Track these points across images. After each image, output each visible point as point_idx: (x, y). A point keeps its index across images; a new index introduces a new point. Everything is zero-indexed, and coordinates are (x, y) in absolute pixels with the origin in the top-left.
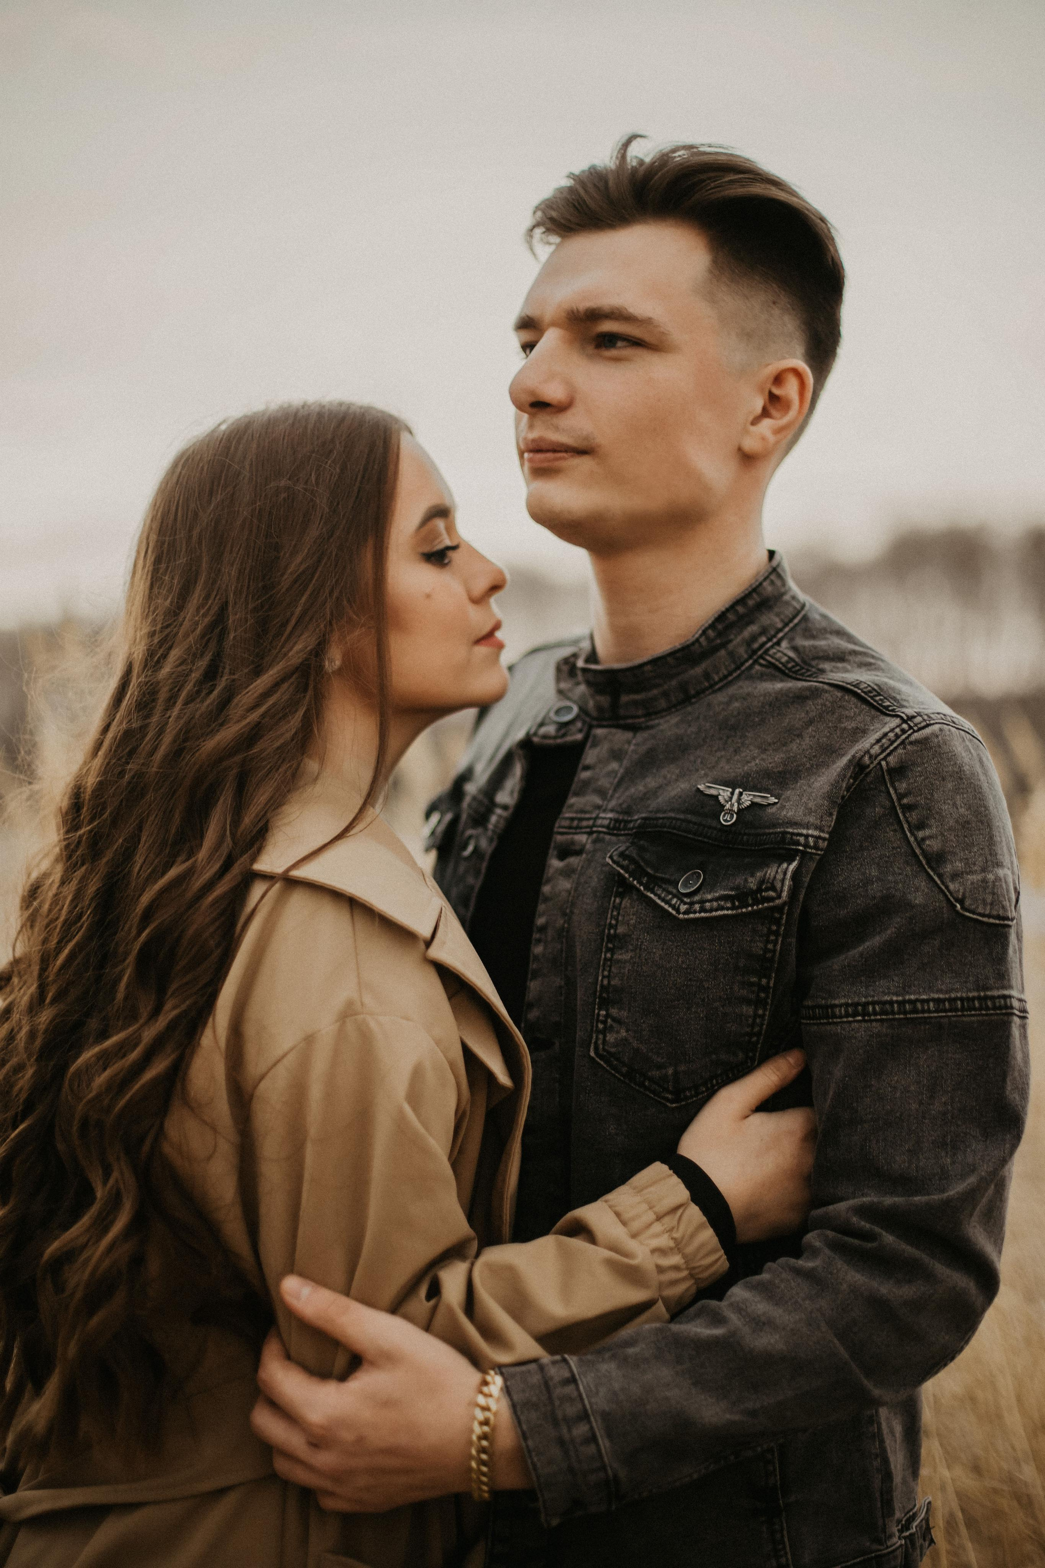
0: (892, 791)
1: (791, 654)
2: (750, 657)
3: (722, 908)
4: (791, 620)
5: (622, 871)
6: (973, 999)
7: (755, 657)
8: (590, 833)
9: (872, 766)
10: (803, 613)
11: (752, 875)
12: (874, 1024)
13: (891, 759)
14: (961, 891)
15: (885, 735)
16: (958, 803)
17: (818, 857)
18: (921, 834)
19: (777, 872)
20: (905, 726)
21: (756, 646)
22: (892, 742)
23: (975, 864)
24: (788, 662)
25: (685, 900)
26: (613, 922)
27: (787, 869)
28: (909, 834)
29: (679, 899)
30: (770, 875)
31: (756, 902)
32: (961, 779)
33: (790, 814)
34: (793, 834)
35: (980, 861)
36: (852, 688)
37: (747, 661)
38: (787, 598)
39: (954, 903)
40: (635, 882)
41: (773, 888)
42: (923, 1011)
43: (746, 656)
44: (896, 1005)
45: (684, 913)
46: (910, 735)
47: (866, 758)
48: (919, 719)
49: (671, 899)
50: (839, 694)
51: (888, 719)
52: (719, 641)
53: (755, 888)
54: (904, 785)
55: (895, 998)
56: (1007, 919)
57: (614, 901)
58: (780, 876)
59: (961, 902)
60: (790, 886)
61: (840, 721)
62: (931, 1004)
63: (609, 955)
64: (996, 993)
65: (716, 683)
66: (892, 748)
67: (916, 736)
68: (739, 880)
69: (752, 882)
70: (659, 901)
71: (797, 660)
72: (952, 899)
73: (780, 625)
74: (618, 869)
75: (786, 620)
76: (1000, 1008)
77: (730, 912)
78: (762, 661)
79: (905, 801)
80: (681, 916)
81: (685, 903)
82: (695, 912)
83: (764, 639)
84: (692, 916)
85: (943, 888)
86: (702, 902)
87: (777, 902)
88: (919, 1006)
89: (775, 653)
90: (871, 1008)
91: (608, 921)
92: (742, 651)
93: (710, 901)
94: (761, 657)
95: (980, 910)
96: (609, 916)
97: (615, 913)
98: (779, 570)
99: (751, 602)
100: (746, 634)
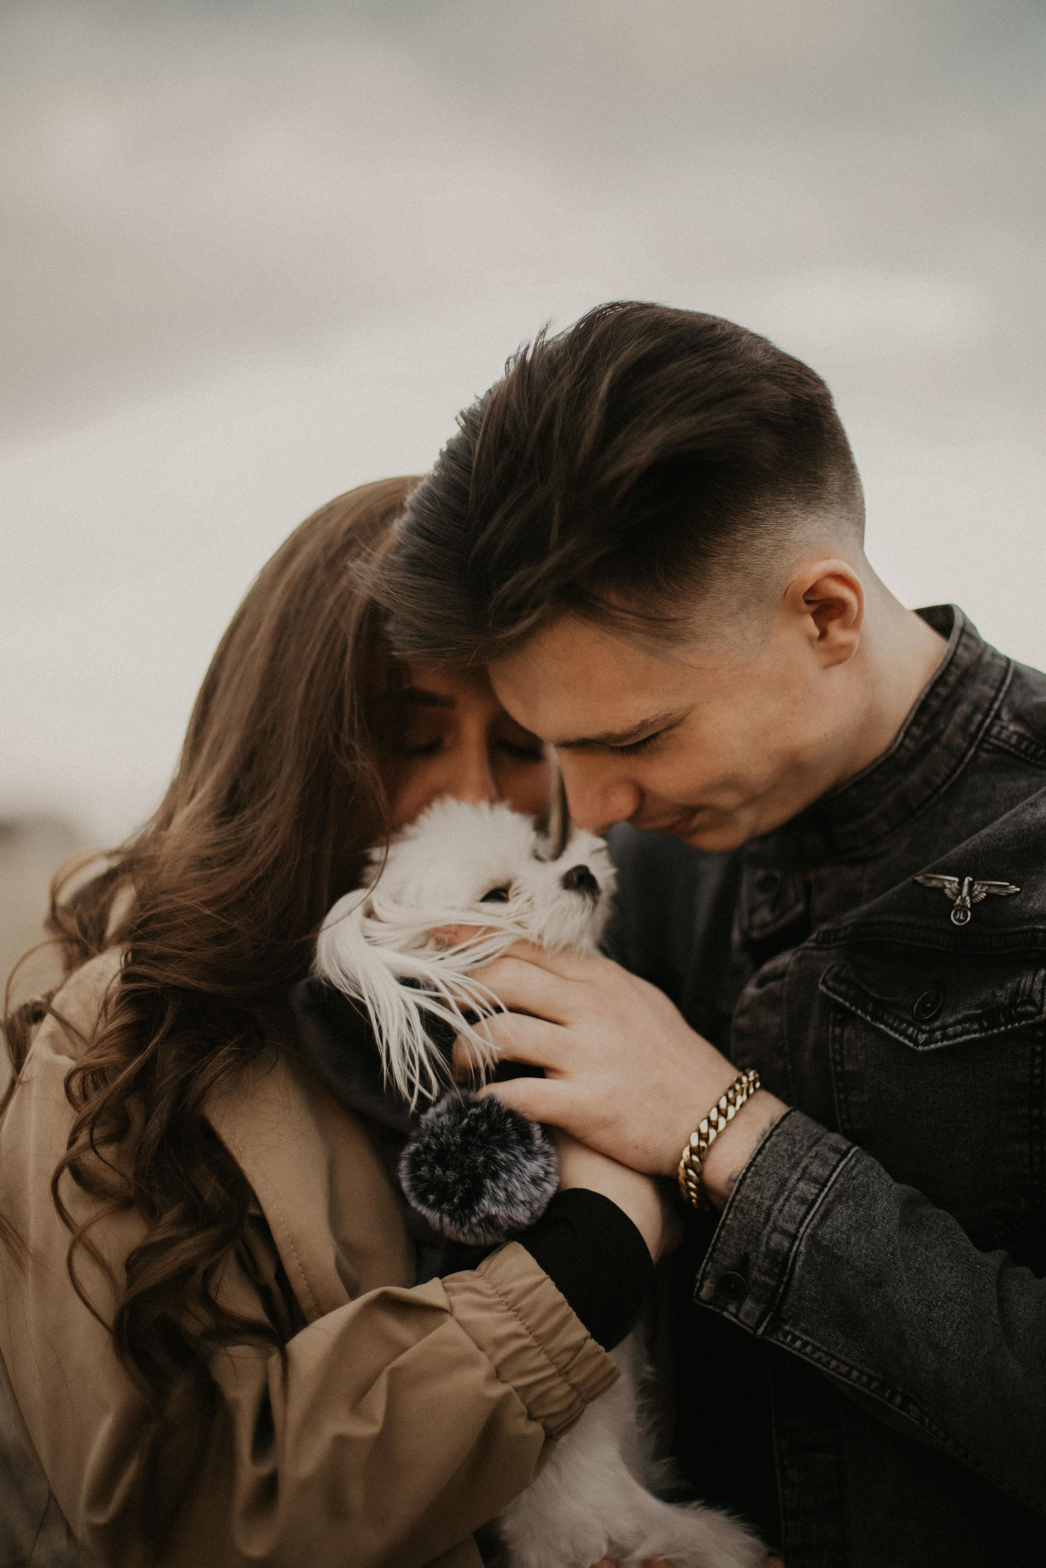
1: (1016, 727)
2: (970, 744)
3: (968, 1032)
4: (1002, 683)
5: (841, 1000)
7: (976, 743)
10: (1011, 668)
11: (1001, 987)
19: (1033, 981)
21: (973, 728)
24: (1017, 739)
25: (924, 1027)
26: (838, 1057)
29: (915, 1027)
30: (1025, 985)
31: (1010, 1020)
33: (1036, 906)
34: (1045, 931)
37: (968, 749)
38: (986, 658)
40: (859, 1012)
41: (1031, 1002)
43: (965, 745)
45: (924, 1044)
49: (906, 1029)
52: (927, 737)
53: (1007, 1002)
57: (833, 1031)
58: (1038, 986)
63: (842, 1097)
68: (985, 995)
69: (1002, 996)
70: (891, 1033)
71: (1028, 735)
73: (992, 693)
74: (836, 997)
75: (997, 685)
77: (977, 1035)
78: (986, 746)
80: (920, 1048)
81: (924, 1032)
82: (936, 1042)
83: (979, 717)
84: (933, 1046)
86: (944, 1028)
87: (1038, 1018)
89: (994, 730)
91: (831, 1055)
92: (960, 741)
93: (952, 1025)
94: (983, 740)
96: (830, 1049)
97: (837, 1047)
98: (968, 628)
99: (952, 679)
100: (957, 717)
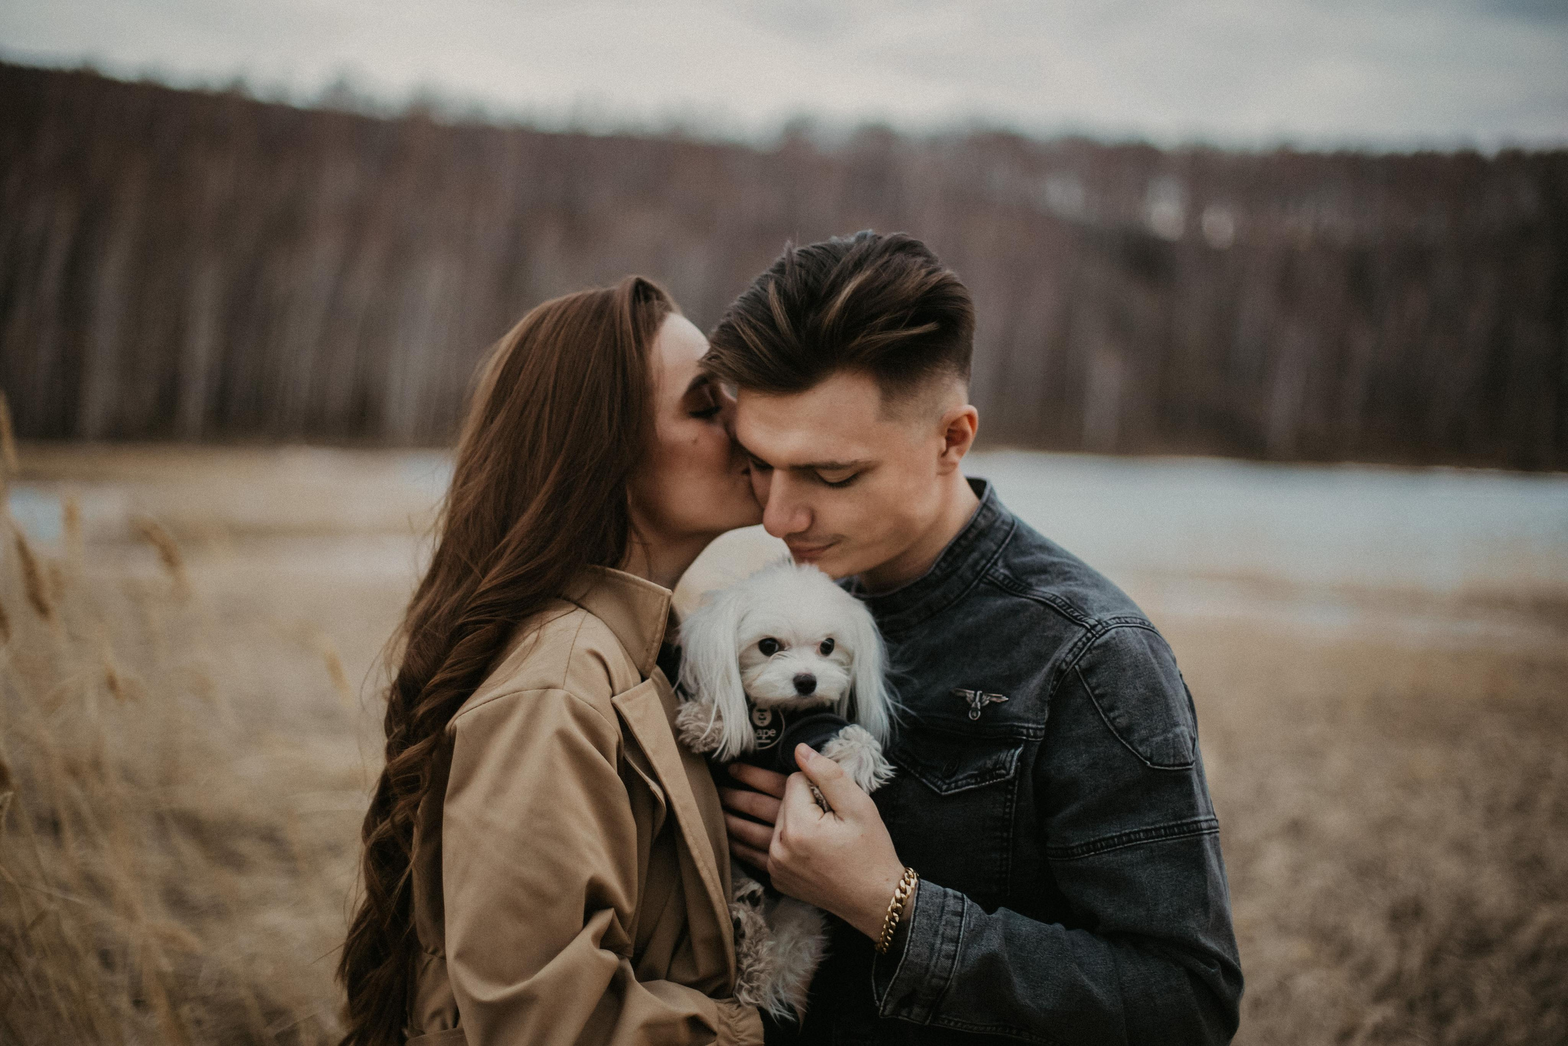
0: (1087, 687)
1: (1007, 572)
2: (975, 578)
3: (969, 784)
4: (1003, 542)
5: (902, 764)
6: (1173, 826)
7: (979, 578)
9: (1068, 670)
10: (1013, 532)
11: (989, 759)
12: (1103, 855)
13: (1081, 663)
14: (1149, 751)
15: (1075, 644)
16: (1138, 685)
17: (1038, 743)
18: (1112, 715)
19: (1007, 756)
20: (1089, 635)
21: (979, 568)
22: (1081, 650)
23: (1157, 729)
24: (1004, 579)
25: (946, 781)
27: (1013, 754)
28: (1103, 716)
29: (941, 781)
30: (1002, 758)
31: (992, 778)
32: (1137, 666)
33: (1015, 710)
34: (1019, 727)
35: (1161, 725)
36: (1050, 603)
37: (974, 580)
38: (998, 524)
39: (1145, 761)
40: (912, 771)
41: (1004, 768)
42: (1137, 840)
43: (971, 578)
44: (1116, 839)
45: (946, 791)
46: (1093, 642)
47: (1063, 665)
48: (1100, 627)
49: (937, 782)
50: (1042, 608)
51: (1076, 628)
52: (950, 569)
53: (991, 767)
54: (1095, 680)
55: (1114, 834)
56: (1188, 764)
58: (1008, 760)
59: (1150, 759)
60: (1017, 767)
61: (1044, 631)
62: (1142, 834)
64: (1189, 820)
66: (1081, 654)
67: (1099, 641)
68: (979, 763)
69: (989, 764)
70: (929, 785)
71: (1011, 576)
72: (1142, 759)
73: (995, 548)
74: (900, 762)
75: (1000, 543)
76: (1194, 831)
77: (974, 787)
78: (985, 580)
79: (1097, 692)
80: (943, 794)
81: (946, 784)
82: (952, 790)
83: (984, 562)
84: (949, 792)
85: (1134, 752)
86: (956, 782)
87: (1007, 777)
88: (1132, 836)
89: (994, 573)
90: (1099, 845)
92: (969, 575)
93: (961, 780)
94: (984, 577)
95: (1166, 762)
98: (989, 504)
100: (970, 560)
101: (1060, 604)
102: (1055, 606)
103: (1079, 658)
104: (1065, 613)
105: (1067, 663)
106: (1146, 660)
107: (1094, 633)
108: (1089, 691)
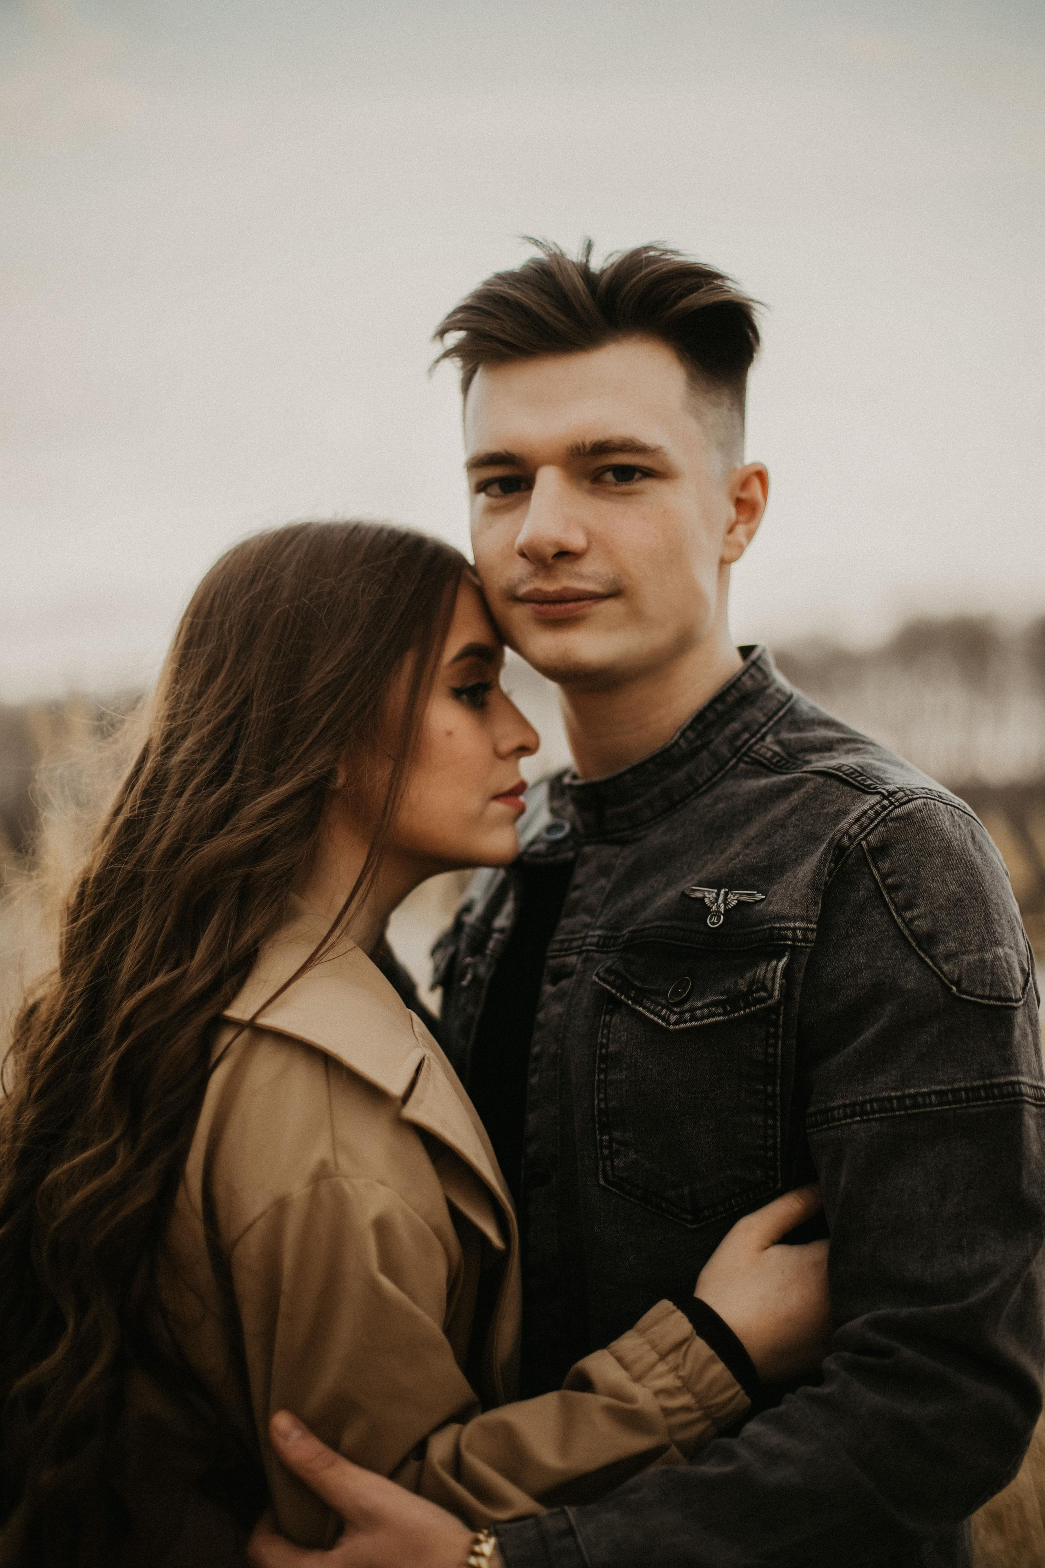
0: (875, 872)
1: (777, 748)
2: (734, 756)
3: (714, 1015)
4: (776, 713)
5: (608, 988)
6: (979, 1087)
7: (739, 756)
8: (579, 954)
9: (852, 847)
10: (788, 705)
11: (742, 978)
12: (874, 1123)
13: (871, 837)
14: (957, 972)
15: (865, 813)
16: (949, 880)
17: (808, 950)
18: (908, 915)
19: (766, 971)
20: (885, 802)
21: (739, 743)
22: (872, 821)
23: (970, 944)
24: (773, 757)
25: (675, 1009)
26: (604, 1041)
27: (777, 966)
28: (896, 916)
29: (668, 1009)
30: (760, 974)
31: (748, 1005)
32: (950, 855)
33: (777, 908)
34: (780, 929)
35: (976, 940)
36: (834, 771)
37: (731, 759)
38: (770, 691)
39: (951, 986)
40: (623, 997)
41: (764, 988)
42: (925, 1105)
43: (729, 755)
44: (895, 1102)
45: (676, 1023)
46: (891, 811)
47: (846, 839)
48: (901, 794)
49: (661, 1010)
50: (821, 780)
51: (868, 797)
52: (699, 742)
53: (745, 990)
54: (887, 864)
55: (893, 1094)
56: (1011, 1000)
57: (605, 1019)
58: (769, 975)
59: (958, 984)
60: (781, 985)
61: (823, 808)
62: (933, 1098)
63: (602, 1077)
64: (1002, 1080)
65: (701, 786)
66: (872, 826)
67: (898, 812)
68: (729, 984)
69: (742, 984)
70: (647, 1014)
71: (783, 754)
72: (947, 982)
73: (763, 720)
74: (605, 985)
75: (770, 714)
76: (1010, 1096)
77: (721, 1018)
78: (746, 759)
79: (889, 881)
80: (672, 1027)
81: (675, 1013)
82: (685, 1022)
83: (746, 736)
84: (682, 1025)
85: (937, 970)
86: (692, 1010)
87: (770, 1002)
88: (920, 1100)
89: (759, 749)
90: (869, 1107)
91: (599, 1040)
92: (725, 750)
93: (701, 1008)
94: (745, 754)
95: (979, 992)
96: (600, 1035)
97: (605, 1031)
98: (760, 663)
99: (730, 699)
100: (727, 732)
101: (847, 772)
102: (841, 774)
103: (868, 830)
104: (854, 782)
105: (850, 838)
106: (963, 850)
107: (893, 800)
108: (879, 879)
